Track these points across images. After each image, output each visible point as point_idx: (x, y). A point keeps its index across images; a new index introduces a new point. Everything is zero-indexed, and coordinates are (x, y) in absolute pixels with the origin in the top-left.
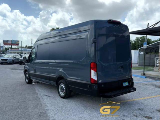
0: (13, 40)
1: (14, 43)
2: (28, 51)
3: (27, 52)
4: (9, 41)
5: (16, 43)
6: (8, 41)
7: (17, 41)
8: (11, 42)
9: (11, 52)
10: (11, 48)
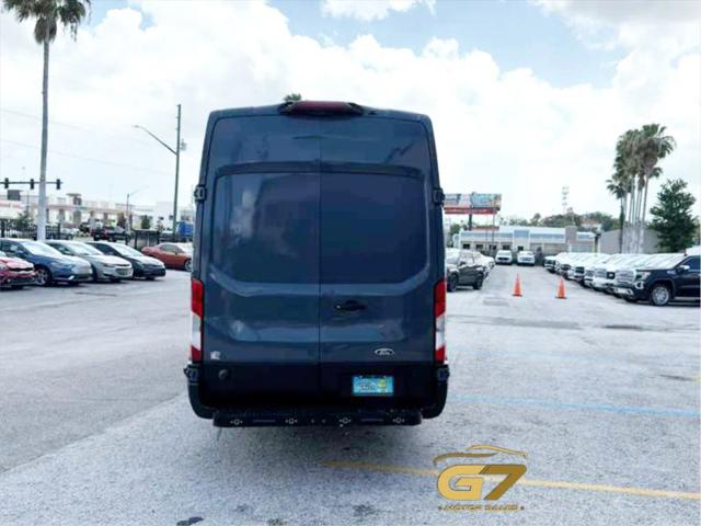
0: (478, 192)
1: (480, 205)
2: (533, 236)
3: (530, 240)
4: (462, 198)
5: (489, 205)
6: (459, 196)
7: (492, 197)
8: (471, 200)
9: (467, 239)
10: (470, 226)
